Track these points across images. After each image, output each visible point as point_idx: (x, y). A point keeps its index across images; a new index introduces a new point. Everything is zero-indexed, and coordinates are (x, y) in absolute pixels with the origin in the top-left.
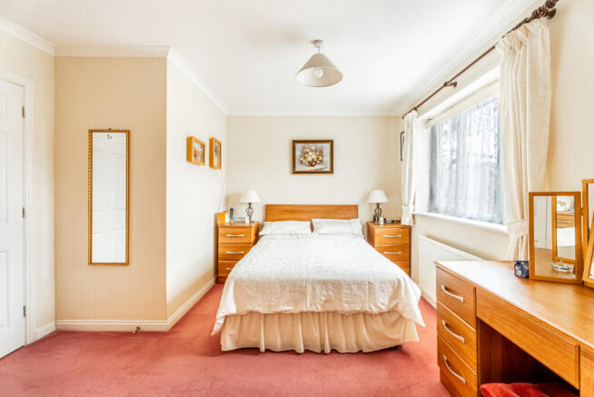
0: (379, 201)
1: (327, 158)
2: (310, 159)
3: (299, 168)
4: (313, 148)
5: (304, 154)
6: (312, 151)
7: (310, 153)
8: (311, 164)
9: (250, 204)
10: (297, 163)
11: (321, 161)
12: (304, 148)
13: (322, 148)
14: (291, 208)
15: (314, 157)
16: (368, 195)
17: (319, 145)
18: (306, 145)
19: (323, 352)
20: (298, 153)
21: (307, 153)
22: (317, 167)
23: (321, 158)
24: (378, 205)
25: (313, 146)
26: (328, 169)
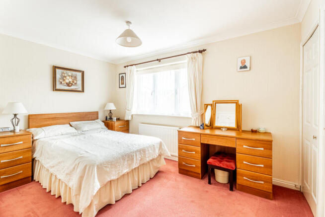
0: (111, 109)
1: (79, 82)
2: (67, 81)
3: (58, 86)
4: (70, 74)
5: (63, 78)
6: (69, 76)
7: (68, 77)
8: (68, 85)
9: (15, 115)
10: (58, 83)
11: (76, 84)
12: (63, 73)
13: (76, 75)
14: (53, 116)
15: (70, 80)
16: (105, 106)
17: (74, 73)
18: (65, 71)
19: (139, 187)
20: (58, 76)
21: (66, 77)
22: (73, 87)
23: (75, 82)
24: (110, 111)
25: (70, 73)
26: (80, 89)
